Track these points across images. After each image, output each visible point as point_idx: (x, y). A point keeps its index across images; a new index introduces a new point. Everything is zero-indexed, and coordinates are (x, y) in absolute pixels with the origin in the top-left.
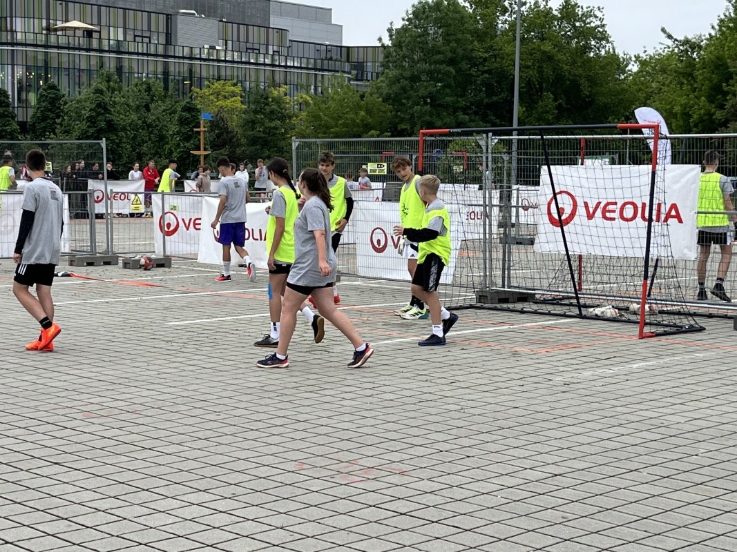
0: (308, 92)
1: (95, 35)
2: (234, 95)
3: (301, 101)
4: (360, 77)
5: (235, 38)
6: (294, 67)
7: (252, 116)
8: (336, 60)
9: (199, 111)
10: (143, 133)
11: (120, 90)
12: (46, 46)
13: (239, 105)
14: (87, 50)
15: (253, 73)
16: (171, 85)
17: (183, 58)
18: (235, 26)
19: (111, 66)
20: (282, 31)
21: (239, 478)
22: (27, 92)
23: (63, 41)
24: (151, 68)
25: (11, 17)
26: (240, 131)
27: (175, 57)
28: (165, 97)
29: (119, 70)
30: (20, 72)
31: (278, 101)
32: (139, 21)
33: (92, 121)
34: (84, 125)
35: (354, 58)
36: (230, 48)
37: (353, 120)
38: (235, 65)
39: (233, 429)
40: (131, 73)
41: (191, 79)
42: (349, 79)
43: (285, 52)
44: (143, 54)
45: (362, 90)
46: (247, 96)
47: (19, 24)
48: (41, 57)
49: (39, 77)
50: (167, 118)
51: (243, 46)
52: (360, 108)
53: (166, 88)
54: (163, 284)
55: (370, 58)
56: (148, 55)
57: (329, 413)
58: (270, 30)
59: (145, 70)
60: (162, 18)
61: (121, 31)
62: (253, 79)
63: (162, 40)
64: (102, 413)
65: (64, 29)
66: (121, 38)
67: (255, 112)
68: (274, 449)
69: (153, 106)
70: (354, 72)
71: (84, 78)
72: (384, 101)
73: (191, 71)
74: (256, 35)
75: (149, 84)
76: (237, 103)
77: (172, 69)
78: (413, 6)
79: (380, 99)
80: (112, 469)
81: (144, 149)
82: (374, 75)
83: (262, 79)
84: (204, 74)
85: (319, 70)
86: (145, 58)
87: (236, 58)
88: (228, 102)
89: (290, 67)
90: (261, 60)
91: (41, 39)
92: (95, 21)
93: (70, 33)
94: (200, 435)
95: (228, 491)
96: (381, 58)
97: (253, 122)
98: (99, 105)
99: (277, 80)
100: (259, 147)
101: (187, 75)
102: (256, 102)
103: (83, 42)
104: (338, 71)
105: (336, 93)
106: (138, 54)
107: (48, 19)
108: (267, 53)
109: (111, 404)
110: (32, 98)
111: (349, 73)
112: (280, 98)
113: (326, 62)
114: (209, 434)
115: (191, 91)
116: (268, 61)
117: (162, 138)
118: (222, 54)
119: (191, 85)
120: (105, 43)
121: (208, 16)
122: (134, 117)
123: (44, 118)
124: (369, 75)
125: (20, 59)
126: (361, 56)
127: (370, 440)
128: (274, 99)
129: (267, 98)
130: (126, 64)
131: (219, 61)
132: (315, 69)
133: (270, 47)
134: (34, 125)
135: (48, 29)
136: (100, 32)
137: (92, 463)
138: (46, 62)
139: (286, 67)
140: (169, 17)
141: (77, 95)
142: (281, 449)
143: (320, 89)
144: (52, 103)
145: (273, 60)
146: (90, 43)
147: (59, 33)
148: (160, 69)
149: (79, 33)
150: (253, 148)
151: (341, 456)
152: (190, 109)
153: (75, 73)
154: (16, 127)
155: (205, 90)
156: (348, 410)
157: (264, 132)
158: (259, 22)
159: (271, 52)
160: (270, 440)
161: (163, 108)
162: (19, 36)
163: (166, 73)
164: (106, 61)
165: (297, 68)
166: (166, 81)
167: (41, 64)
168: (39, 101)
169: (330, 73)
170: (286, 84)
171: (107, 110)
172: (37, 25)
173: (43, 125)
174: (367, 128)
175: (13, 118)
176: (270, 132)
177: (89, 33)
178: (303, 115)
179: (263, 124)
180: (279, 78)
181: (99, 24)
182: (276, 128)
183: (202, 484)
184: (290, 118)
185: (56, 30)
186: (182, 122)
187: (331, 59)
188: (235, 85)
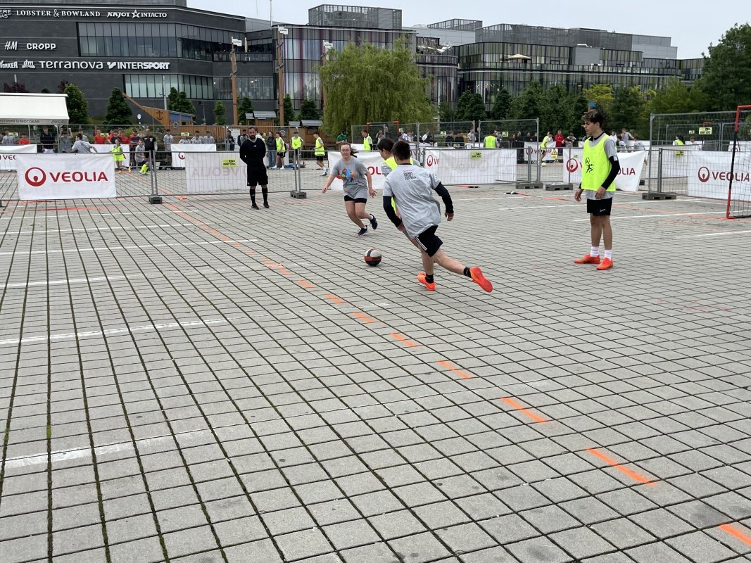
0: (653, 88)
1: (529, 62)
2: (607, 92)
3: (649, 94)
4: (687, 78)
5: (610, 59)
6: (645, 74)
7: (618, 104)
8: (672, 68)
9: (587, 102)
10: (554, 116)
11: (542, 91)
12: (502, 69)
13: (610, 98)
14: (524, 70)
15: (619, 79)
16: (571, 87)
17: (578, 72)
18: (610, 51)
19: (536, 78)
20: (639, 53)
21: (624, 306)
22: (491, 95)
23: (511, 66)
24: (559, 79)
25: (484, 54)
26: (610, 112)
27: (573, 71)
28: (567, 95)
29: (541, 80)
30: (487, 85)
31: (635, 95)
32: (554, 52)
33: (526, 109)
34: (521, 112)
35: (684, 66)
36: (606, 64)
37: (682, 104)
38: (609, 75)
39: (618, 279)
40: (548, 82)
41: (582, 83)
42: (680, 80)
43: (639, 65)
44: (555, 71)
45: (688, 86)
46: (615, 92)
47: (487, 58)
48: (498, 75)
49: (497, 87)
50: (568, 106)
51: (614, 63)
52: (687, 96)
53: (568, 90)
54: (569, 199)
55: (695, 66)
56: (558, 71)
57: (676, 274)
58: (632, 53)
59: (555, 80)
60: (567, 49)
61: (543, 58)
62: (619, 82)
63: (567, 62)
64: (542, 266)
65: (512, 59)
66: (543, 62)
67: (620, 101)
68: (644, 292)
69: (560, 100)
70: (683, 75)
71: (521, 86)
72: (703, 92)
73: (582, 79)
74: (622, 56)
75: (558, 88)
76: (609, 97)
77: (571, 79)
78: (727, 32)
79: (701, 91)
80: (551, 296)
81: (554, 125)
82: (697, 76)
83: (625, 82)
84: (590, 81)
85: (661, 75)
86: (556, 73)
87: (610, 71)
88: (604, 97)
89: (643, 74)
90: (625, 71)
91: (499, 65)
92: (529, 54)
93: (515, 61)
94: (599, 281)
95: (619, 312)
96: (702, 65)
97: (619, 108)
98: (530, 101)
99: (634, 82)
100: (621, 122)
101: (580, 81)
102: (621, 95)
103: (522, 66)
104: (673, 75)
105: (672, 88)
106: (552, 71)
107: (503, 54)
108: (629, 66)
109: (546, 262)
110: (493, 98)
111: (680, 76)
112: (636, 93)
113: (666, 70)
114: (604, 281)
115: (582, 90)
116: (629, 71)
117: (564, 118)
118: (602, 68)
119: (582, 87)
120: (534, 65)
121: (594, 47)
122: (549, 107)
123: (499, 109)
124: (694, 76)
125: (487, 77)
126: (689, 65)
127: (704, 290)
128: (632, 93)
129: (628, 93)
130: (545, 77)
131: (599, 72)
132: (659, 75)
133: (631, 63)
134: (493, 113)
135: (503, 59)
136: (531, 60)
137: (539, 292)
138: (501, 78)
139: (640, 74)
140: (571, 49)
141: (518, 96)
142: (648, 292)
143: (661, 86)
144: (504, 101)
145: (632, 70)
146: (526, 66)
147: (509, 61)
148: (564, 79)
149: (520, 61)
150: (617, 123)
151: (685, 298)
152: (583, 101)
153: (517, 84)
154: (485, 115)
155: (590, 90)
156: (688, 272)
157: (625, 113)
158: (624, 48)
159: (631, 66)
160: (641, 286)
161: (566, 101)
162: (487, 65)
163: (568, 81)
164: (534, 76)
165: (647, 74)
166: (568, 85)
167: (498, 79)
168: (497, 100)
169: (668, 77)
170: (639, 84)
171: (534, 103)
172: (497, 57)
173: (499, 113)
174: (691, 108)
175: (484, 109)
176: (629, 113)
177: (525, 61)
178: (650, 102)
179: (624, 108)
180: (635, 80)
181: (531, 55)
182: (632, 111)
183: (603, 308)
184: (641, 104)
185: (507, 60)
186: (577, 108)
187: (669, 68)
188: (608, 86)
